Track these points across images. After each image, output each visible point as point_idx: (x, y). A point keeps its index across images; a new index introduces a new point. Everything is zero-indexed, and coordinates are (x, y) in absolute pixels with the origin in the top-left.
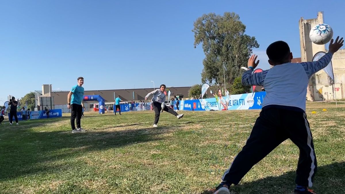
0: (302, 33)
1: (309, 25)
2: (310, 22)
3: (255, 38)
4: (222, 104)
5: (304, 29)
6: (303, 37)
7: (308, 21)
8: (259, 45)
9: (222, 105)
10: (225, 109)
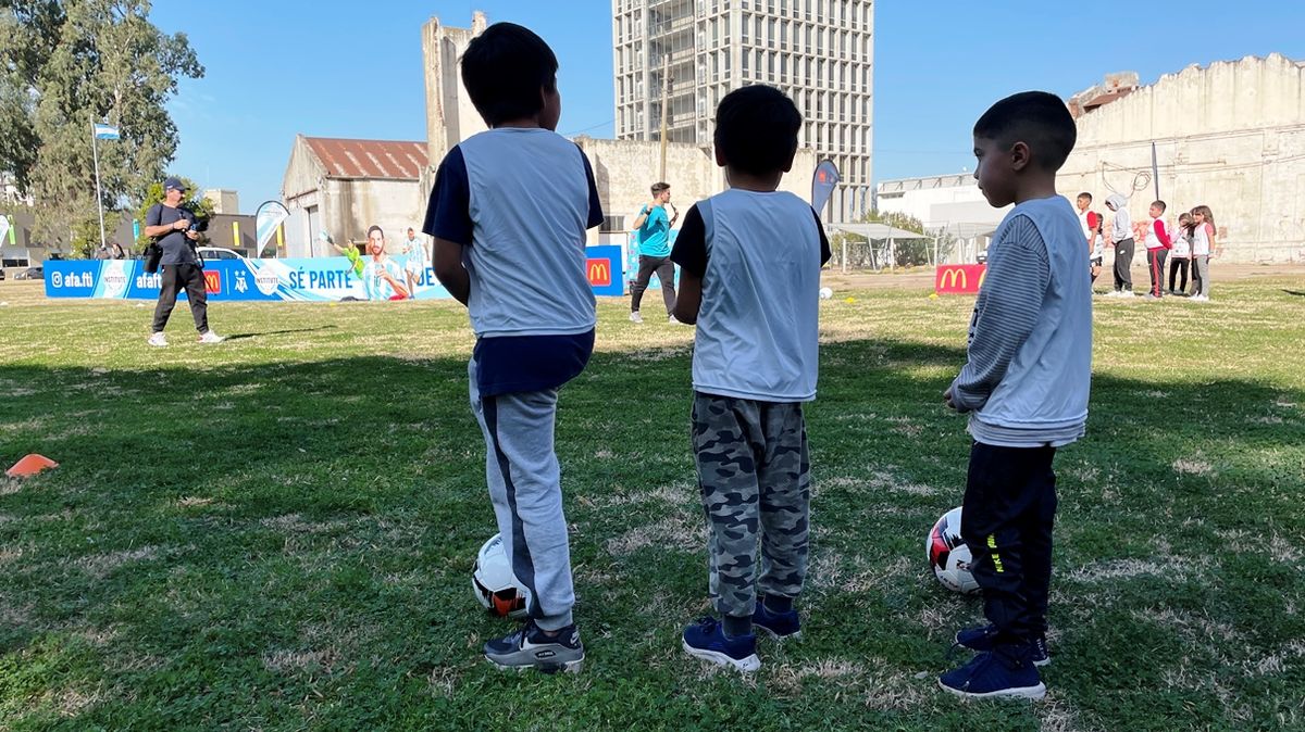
0: (437, 66)
1: (451, 47)
2: (454, 38)
3: (187, 38)
4: (387, 279)
5: (440, 54)
6: (438, 80)
7: (448, 33)
8: (203, 69)
9: (384, 283)
10: (401, 297)
